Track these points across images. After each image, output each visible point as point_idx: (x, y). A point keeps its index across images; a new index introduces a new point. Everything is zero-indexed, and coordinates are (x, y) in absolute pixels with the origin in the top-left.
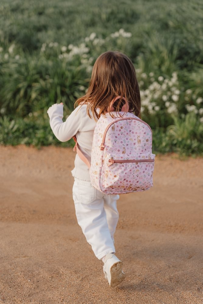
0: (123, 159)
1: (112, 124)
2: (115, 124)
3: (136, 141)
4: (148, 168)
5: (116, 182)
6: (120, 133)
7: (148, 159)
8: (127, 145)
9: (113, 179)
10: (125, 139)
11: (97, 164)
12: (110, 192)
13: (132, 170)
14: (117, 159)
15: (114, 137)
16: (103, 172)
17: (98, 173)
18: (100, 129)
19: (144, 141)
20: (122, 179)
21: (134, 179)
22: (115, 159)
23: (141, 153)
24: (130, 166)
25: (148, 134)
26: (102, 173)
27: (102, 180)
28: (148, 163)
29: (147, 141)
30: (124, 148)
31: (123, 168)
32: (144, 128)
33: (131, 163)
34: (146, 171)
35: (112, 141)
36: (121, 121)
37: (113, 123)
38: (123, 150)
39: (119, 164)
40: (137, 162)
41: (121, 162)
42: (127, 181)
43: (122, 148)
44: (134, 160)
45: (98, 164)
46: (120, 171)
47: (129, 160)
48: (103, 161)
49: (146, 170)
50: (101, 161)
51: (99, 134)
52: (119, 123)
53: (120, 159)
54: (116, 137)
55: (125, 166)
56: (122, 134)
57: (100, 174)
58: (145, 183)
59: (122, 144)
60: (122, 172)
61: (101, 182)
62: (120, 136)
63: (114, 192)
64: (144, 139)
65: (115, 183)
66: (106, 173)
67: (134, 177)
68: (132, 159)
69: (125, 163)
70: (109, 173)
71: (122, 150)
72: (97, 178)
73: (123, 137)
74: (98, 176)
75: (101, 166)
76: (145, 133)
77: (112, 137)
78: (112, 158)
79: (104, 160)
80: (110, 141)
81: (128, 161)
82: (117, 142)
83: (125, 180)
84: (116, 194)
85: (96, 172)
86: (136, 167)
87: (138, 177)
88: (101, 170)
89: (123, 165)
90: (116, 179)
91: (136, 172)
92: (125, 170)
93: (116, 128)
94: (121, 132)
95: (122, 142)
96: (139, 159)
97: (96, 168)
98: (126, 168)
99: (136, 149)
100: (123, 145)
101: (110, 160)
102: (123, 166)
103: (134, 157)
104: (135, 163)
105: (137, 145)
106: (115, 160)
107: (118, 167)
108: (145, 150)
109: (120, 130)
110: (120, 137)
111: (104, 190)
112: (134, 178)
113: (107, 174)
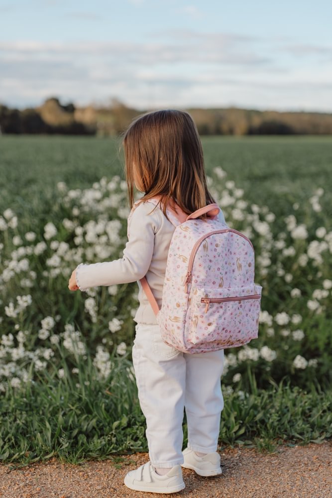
0: (222, 297)
1: (203, 241)
2: (207, 239)
3: (235, 267)
4: (252, 308)
5: (211, 334)
6: (215, 254)
7: (252, 294)
8: (226, 273)
9: (206, 329)
10: (224, 264)
11: (178, 305)
12: (197, 350)
13: (234, 314)
14: (214, 297)
15: (208, 261)
16: (190, 318)
17: (182, 319)
18: (179, 248)
19: (245, 266)
20: (220, 328)
21: (236, 328)
22: (211, 296)
23: (243, 285)
24: (231, 306)
25: (250, 255)
26: (187, 319)
27: (188, 330)
28: (254, 300)
29: (250, 265)
30: (222, 278)
31: (221, 311)
32: (244, 245)
33: (232, 303)
34: (250, 314)
35: (204, 268)
36: (215, 235)
37: (205, 239)
38: (221, 282)
39: (216, 305)
40: (240, 300)
41: (219, 301)
42: (226, 331)
43: (219, 279)
44: (237, 297)
45: (181, 305)
46: (217, 315)
47: (230, 297)
48: (189, 300)
49: (250, 312)
50: (185, 301)
51: (178, 256)
52: (213, 237)
53: (219, 297)
54: (210, 261)
55: (224, 307)
56: (219, 256)
57: (185, 322)
58: (248, 333)
59: (218, 273)
60: (220, 317)
61: (185, 334)
62: (216, 259)
63: (202, 350)
64: (245, 263)
65: (209, 335)
66: (194, 319)
67: (235, 324)
68: (235, 296)
69: (224, 303)
70: (200, 319)
71: (218, 282)
72: (178, 328)
73: (221, 261)
74: (180, 324)
75: (186, 308)
76: (246, 253)
77: (205, 261)
78: (207, 295)
79: (192, 298)
80: (201, 269)
81: (228, 299)
82: (212, 269)
83: (223, 329)
84: (205, 352)
85: (176, 318)
86: (239, 308)
87: (240, 323)
88: (185, 315)
89: (222, 305)
90: (211, 329)
91: (238, 316)
92: (224, 313)
93: (210, 247)
94: (217, 253)
95: (219, 269)
96: (243, 295)
97: (177, 312)
98: (225, 310)
99: (236, 279)
100: (221, 273)
101: (203, 299)
102: (221, 307)
103: (237, 292)
104: (237, 302)
105: (237, 272)
106: (210, 299)
107: (214, 308)
108: (248, 279)
109: (215, 250)
110: (216, 261)
111: (189, 347)
112: (236, 326)
113: (196, 321)
